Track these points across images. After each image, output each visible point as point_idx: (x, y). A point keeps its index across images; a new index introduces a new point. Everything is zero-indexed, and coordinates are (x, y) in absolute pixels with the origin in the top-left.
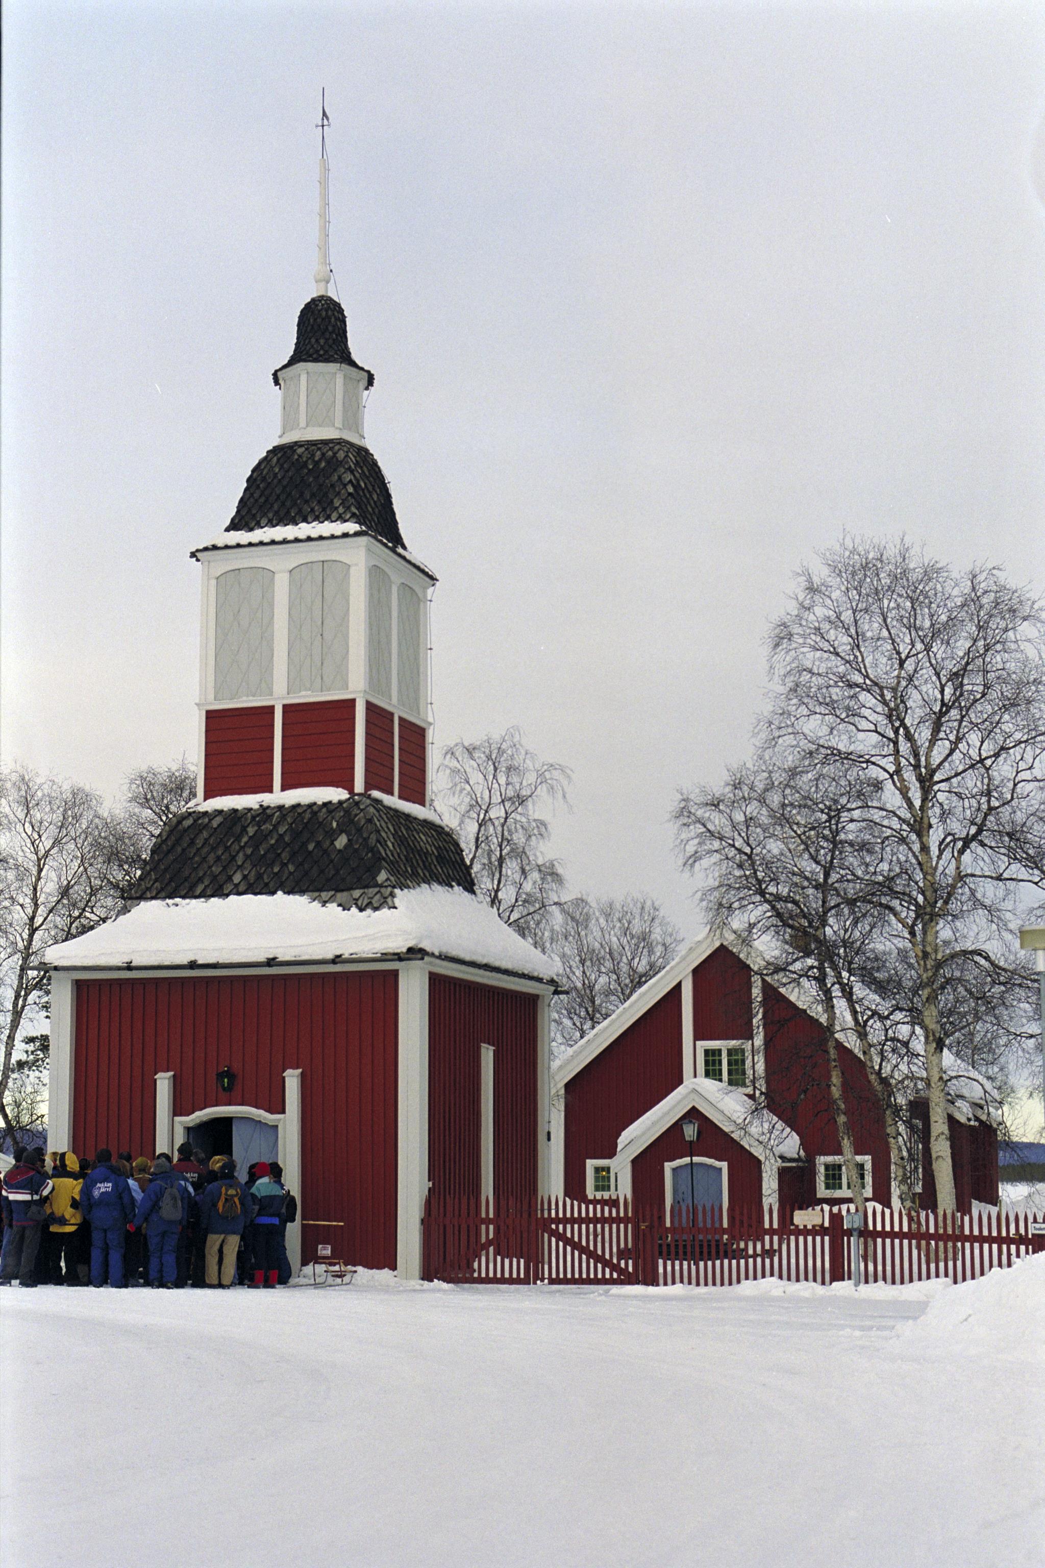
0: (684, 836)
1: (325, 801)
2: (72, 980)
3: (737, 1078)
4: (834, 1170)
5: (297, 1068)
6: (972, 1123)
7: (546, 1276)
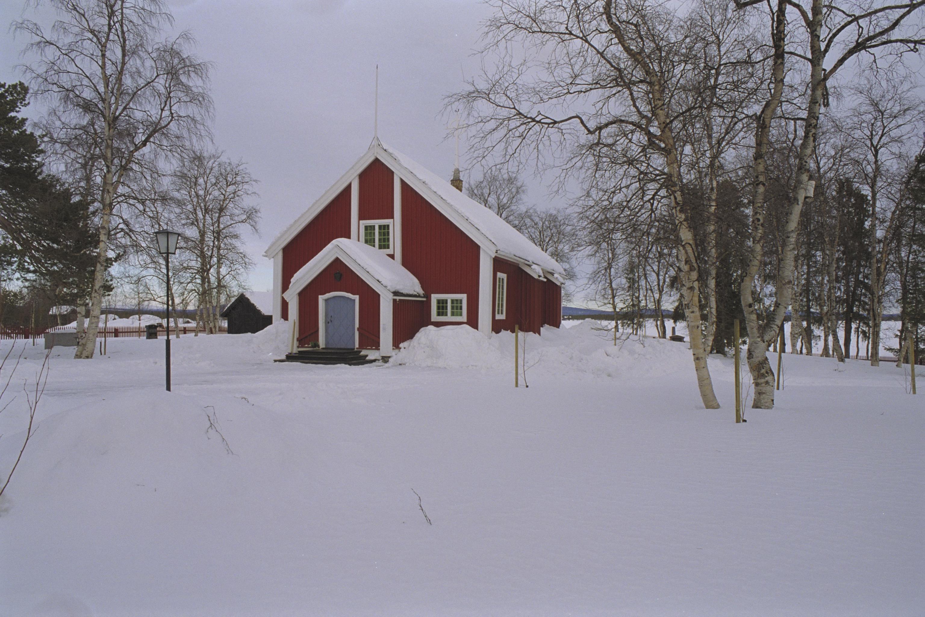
3: (384, 244)
4: (443, 303)
6: (541, 279)
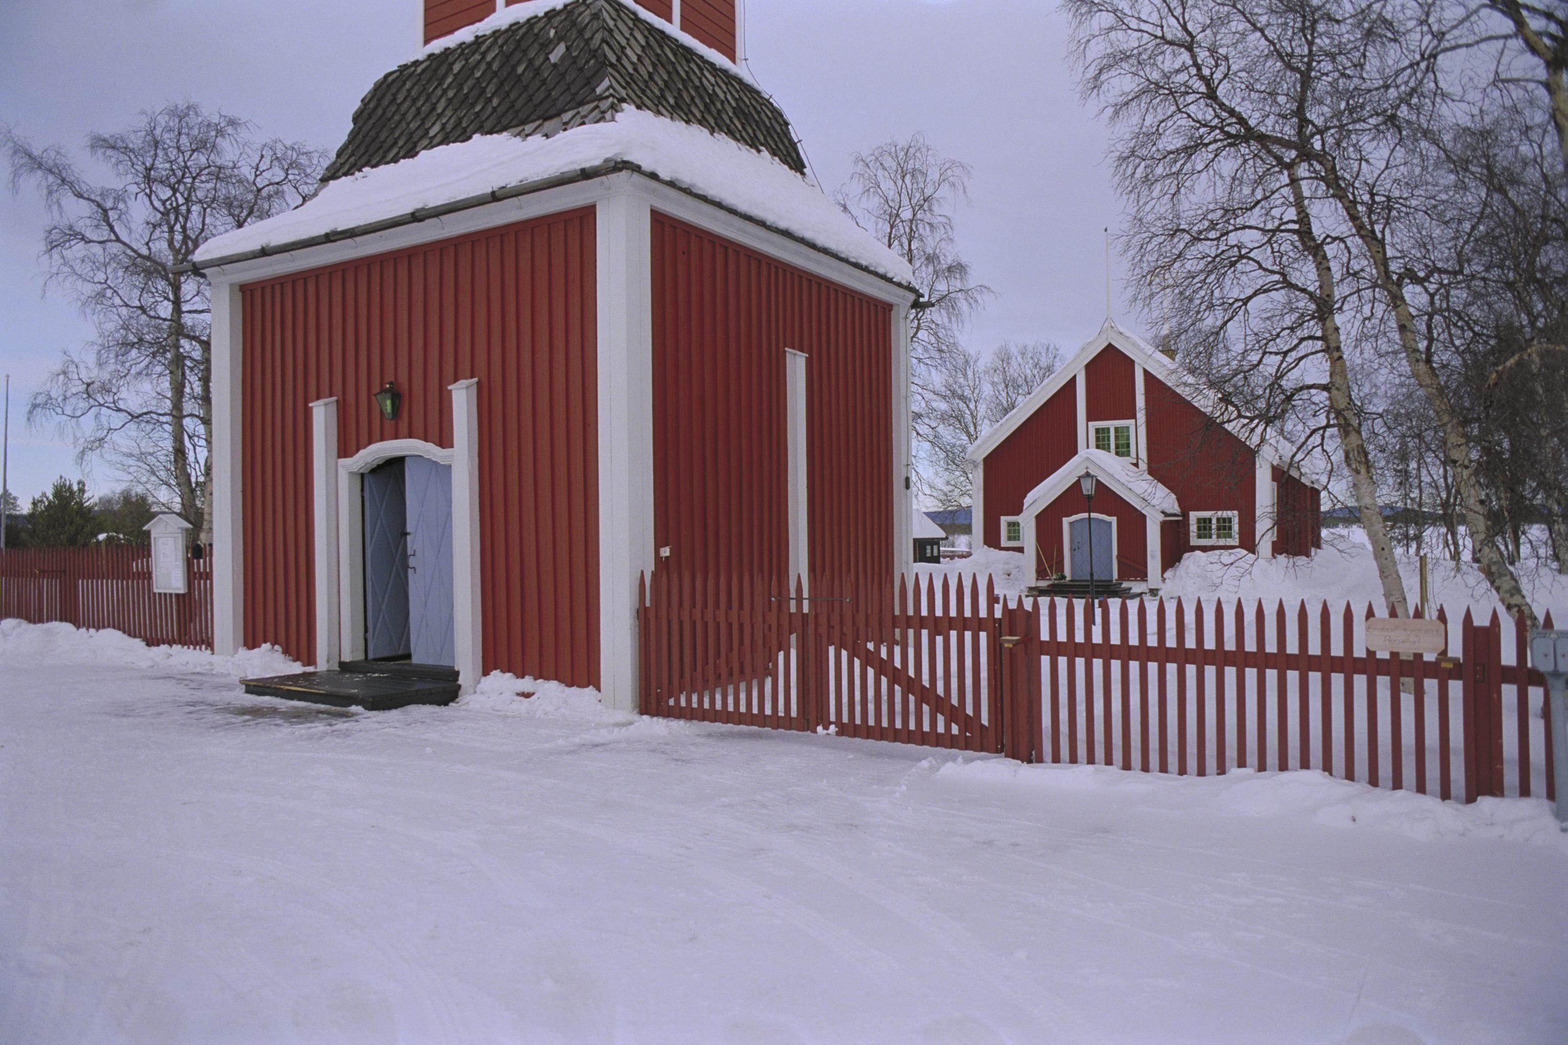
0: (1083, 34)
1: (547, 9)
2: (231, 285)
3: (1123, 450)
4: (1206, 523)
5: (472, 377)
7: (833, 718)
